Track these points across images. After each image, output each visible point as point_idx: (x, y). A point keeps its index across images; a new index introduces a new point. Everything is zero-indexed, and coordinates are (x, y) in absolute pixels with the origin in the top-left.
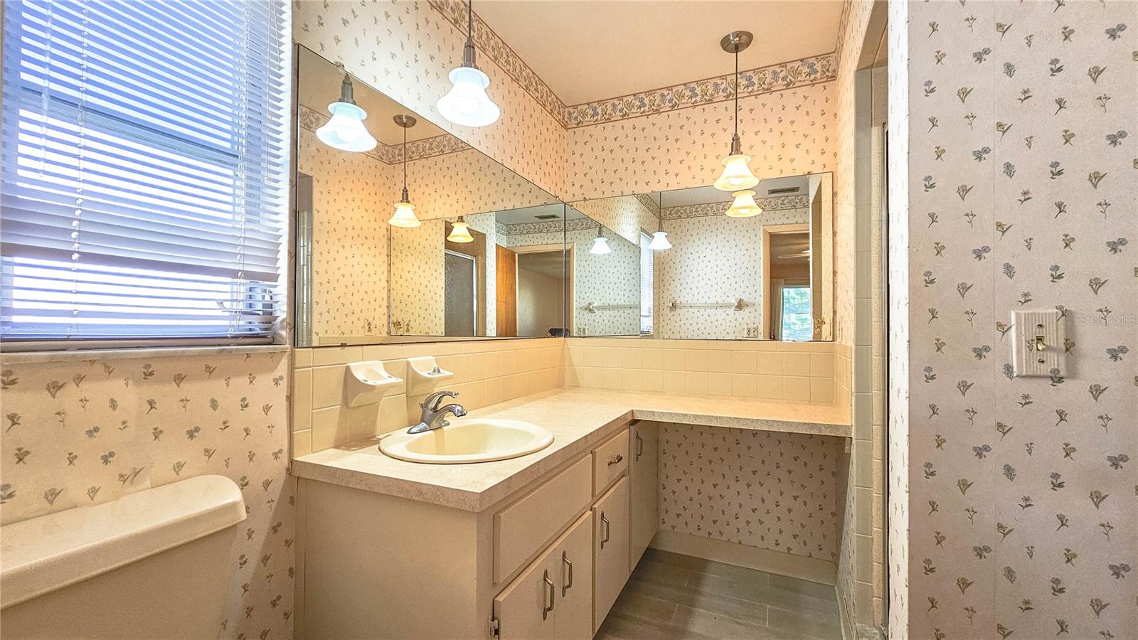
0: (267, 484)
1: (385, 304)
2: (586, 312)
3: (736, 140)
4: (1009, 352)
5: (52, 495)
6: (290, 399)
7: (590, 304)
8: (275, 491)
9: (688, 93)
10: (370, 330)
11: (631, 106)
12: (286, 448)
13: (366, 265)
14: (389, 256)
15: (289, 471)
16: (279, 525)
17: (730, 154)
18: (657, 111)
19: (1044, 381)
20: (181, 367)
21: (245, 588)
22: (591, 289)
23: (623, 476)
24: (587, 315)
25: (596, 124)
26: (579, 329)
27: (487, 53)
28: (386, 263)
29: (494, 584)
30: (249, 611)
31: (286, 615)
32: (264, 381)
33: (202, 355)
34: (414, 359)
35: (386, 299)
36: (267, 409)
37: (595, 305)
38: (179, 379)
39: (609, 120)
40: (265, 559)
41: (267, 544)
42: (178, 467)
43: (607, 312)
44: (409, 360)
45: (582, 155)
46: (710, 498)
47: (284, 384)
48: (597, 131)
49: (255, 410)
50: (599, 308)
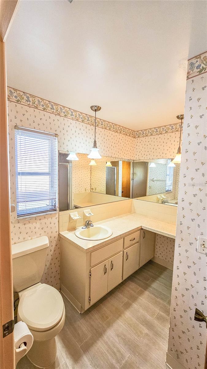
0: (55, 237)
1: (90, 184)
2: (152, 181)
3: (179, 148)
4: (197, 246)
5: (24, 239)
6: (59, 221)
7: (153, 179)
8: (56, 239)
9: (171, 128)
10: (86, 191)
11: (153, 131)
12: (58, 231)
13: (85, 174)
14: (91, 171)
15: (59, 235)
16: (57, 245)
17: (177, 153)
18: (161, 134)
19: (204, 255)
20: (40, 218)
21: (51, 255)
22: (154, 174)
23: (138, 243)
24: (152, 182)
25: (143, 137)
26: (149, 187)
27: (107, 129)
28: (90, 173)
29: (90, 266)
30: (52, 259)
31: (59, 261)
32: (54, 218)
33: (43, 215)
34: (85, 211)
35: (90, 182)
36: (54, 224)
37: (155, 179)
38: (40, 219)
39: (147, 136)
40: (55, 251)
41: (55, 247)
42: (40, 234)
43: (158, 182)
44: (84, 211)
45: (139, 146)
46: (169, 251)
47: (57, 218)
48: (143, 139)
49: (52, 224)
50: (156, 180)
